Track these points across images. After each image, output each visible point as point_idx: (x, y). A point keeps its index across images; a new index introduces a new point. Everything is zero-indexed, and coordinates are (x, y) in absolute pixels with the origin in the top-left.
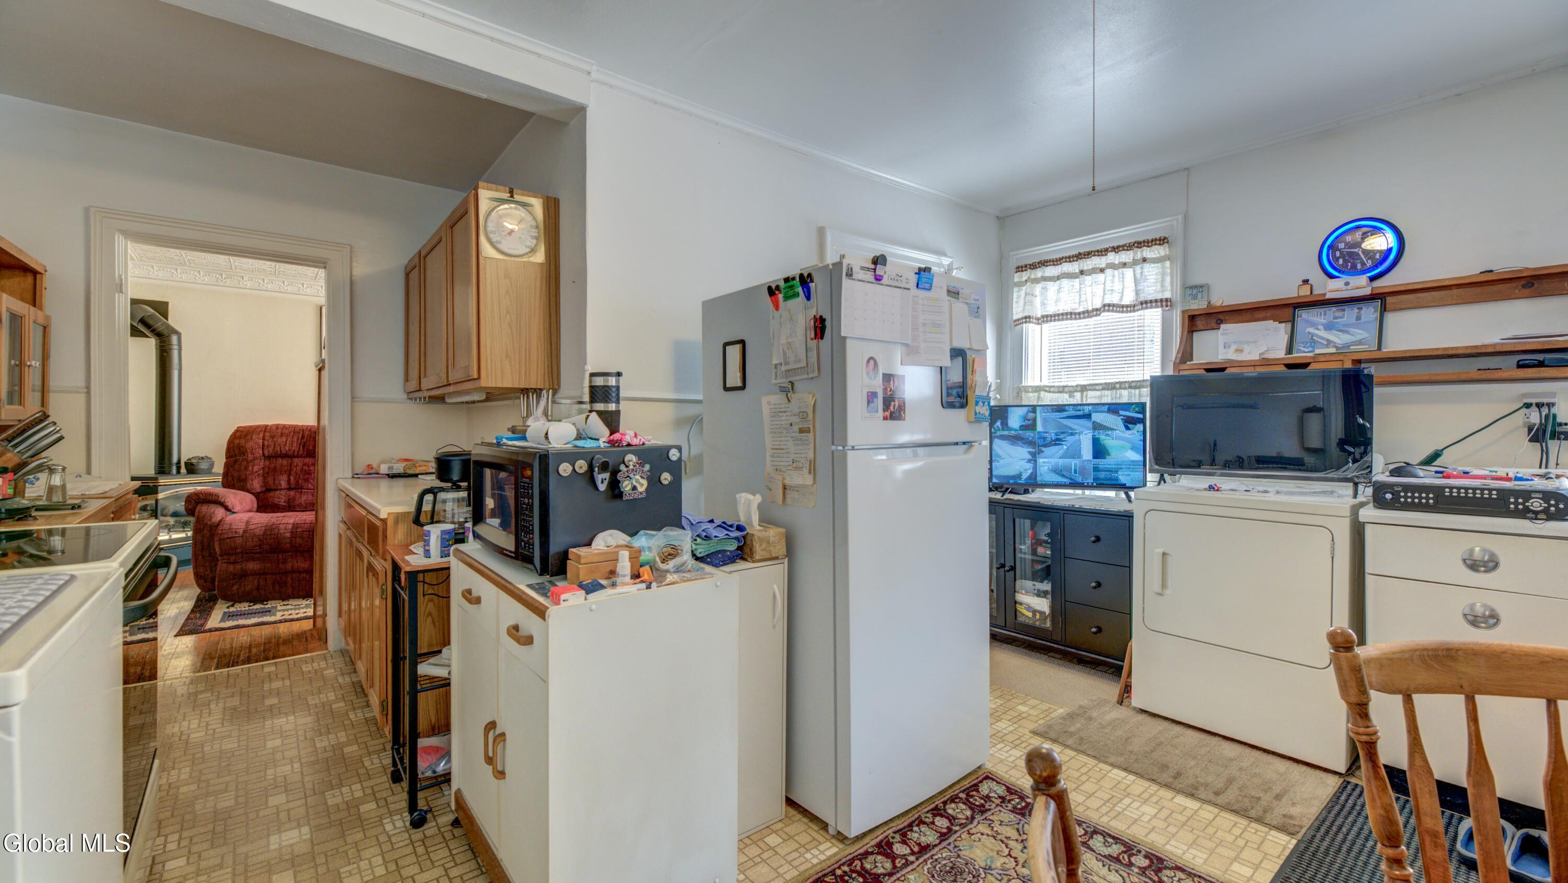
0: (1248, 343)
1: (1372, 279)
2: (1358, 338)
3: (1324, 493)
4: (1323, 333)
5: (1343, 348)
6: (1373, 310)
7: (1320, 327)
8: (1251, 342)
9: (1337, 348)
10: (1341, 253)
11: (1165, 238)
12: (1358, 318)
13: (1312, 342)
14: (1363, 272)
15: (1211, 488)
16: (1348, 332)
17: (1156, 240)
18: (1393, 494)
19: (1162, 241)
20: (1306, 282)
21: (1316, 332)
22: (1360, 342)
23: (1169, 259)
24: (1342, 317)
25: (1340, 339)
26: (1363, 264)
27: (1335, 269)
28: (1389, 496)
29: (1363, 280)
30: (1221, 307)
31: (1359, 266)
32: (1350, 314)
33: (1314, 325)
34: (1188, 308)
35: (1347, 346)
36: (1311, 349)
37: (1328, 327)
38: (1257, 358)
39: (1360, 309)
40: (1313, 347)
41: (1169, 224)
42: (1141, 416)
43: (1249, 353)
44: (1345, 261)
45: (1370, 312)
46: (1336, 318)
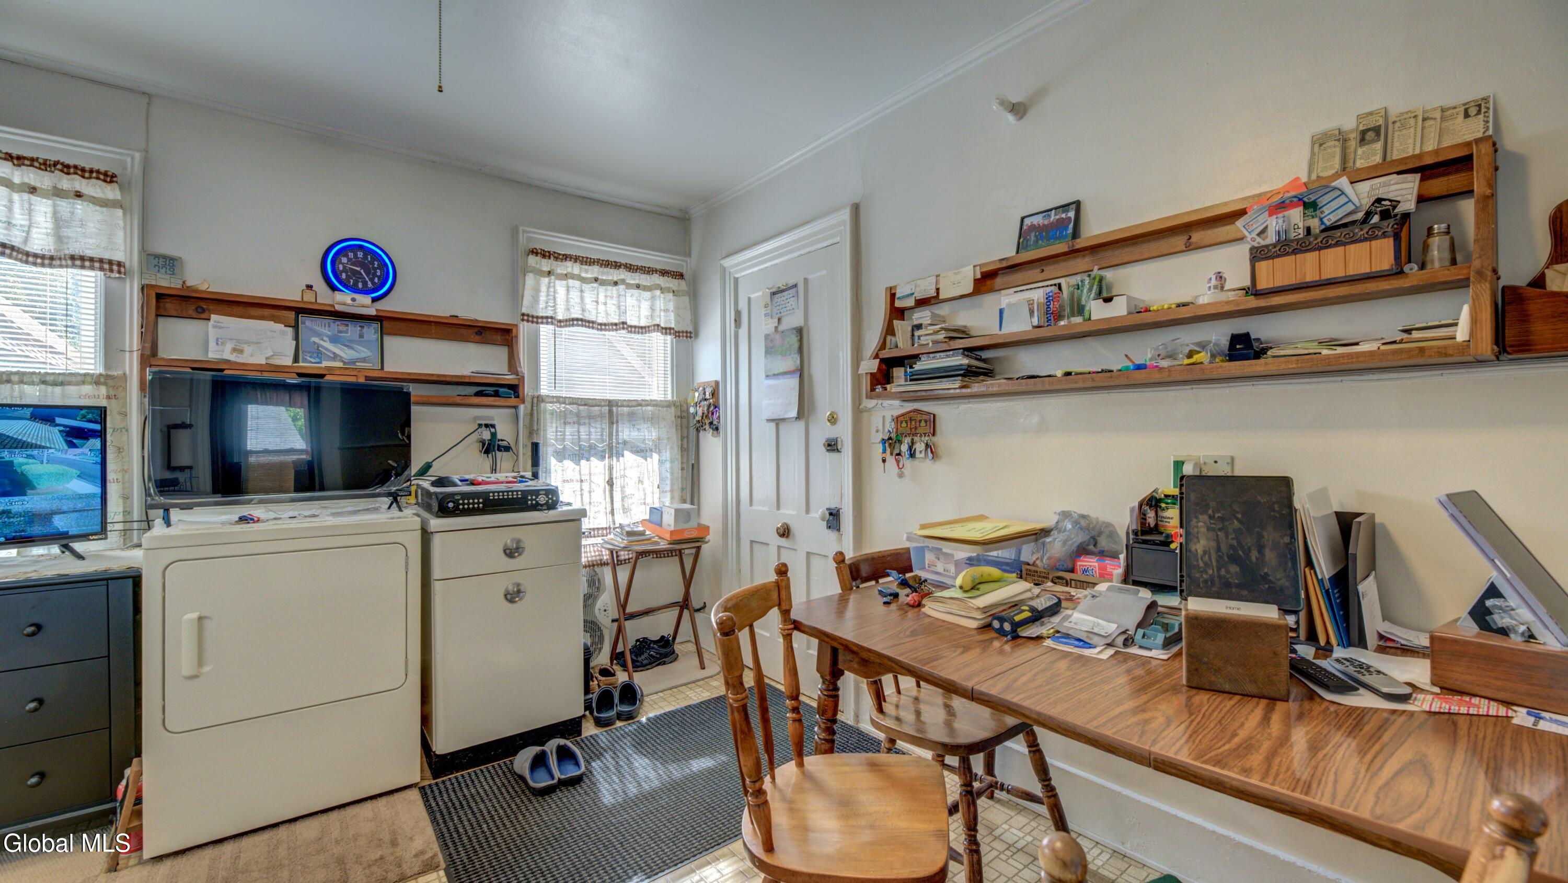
0: (247, 342)
1: (375, 300)
2: (363, 355)
3: (367, 510)
4: (327, 345)
5: (349, 363)
6: (373, 331)
7: (325, 338)
8: (253, 343)
9: (344, 363)
10: (344, 267)
11: (114, 176)
12: (361, 336)
13: (318, 353)
14: (366, 292)
15: (243, 519)
16: (352, 348)
17: (98, 172)
18: (453, 502)
19: (109, 178)
20: (310, 287)
21: (322, 343)
22: (364, 360)
23: (121, 207)
24: (346, 332)
25: (346, 354)
26: (365, 283)
27: (340, 282)
28: (451, 505)
29: (366, 300)
30: (205, 292)
31: (360, 285)
32: (352, 330)
33: (320, 335)
34: (154, 283)
35: (353, 362)
36: (318, 360)
37: (334, 340)
38: (264, 362)
39: (362, 327)
40: (320, 358)
41: (117, 157)
42: (97, 427)
43: (252, 356)
44: (348, 277)
45: (371, 332)
46: (340, 332)
